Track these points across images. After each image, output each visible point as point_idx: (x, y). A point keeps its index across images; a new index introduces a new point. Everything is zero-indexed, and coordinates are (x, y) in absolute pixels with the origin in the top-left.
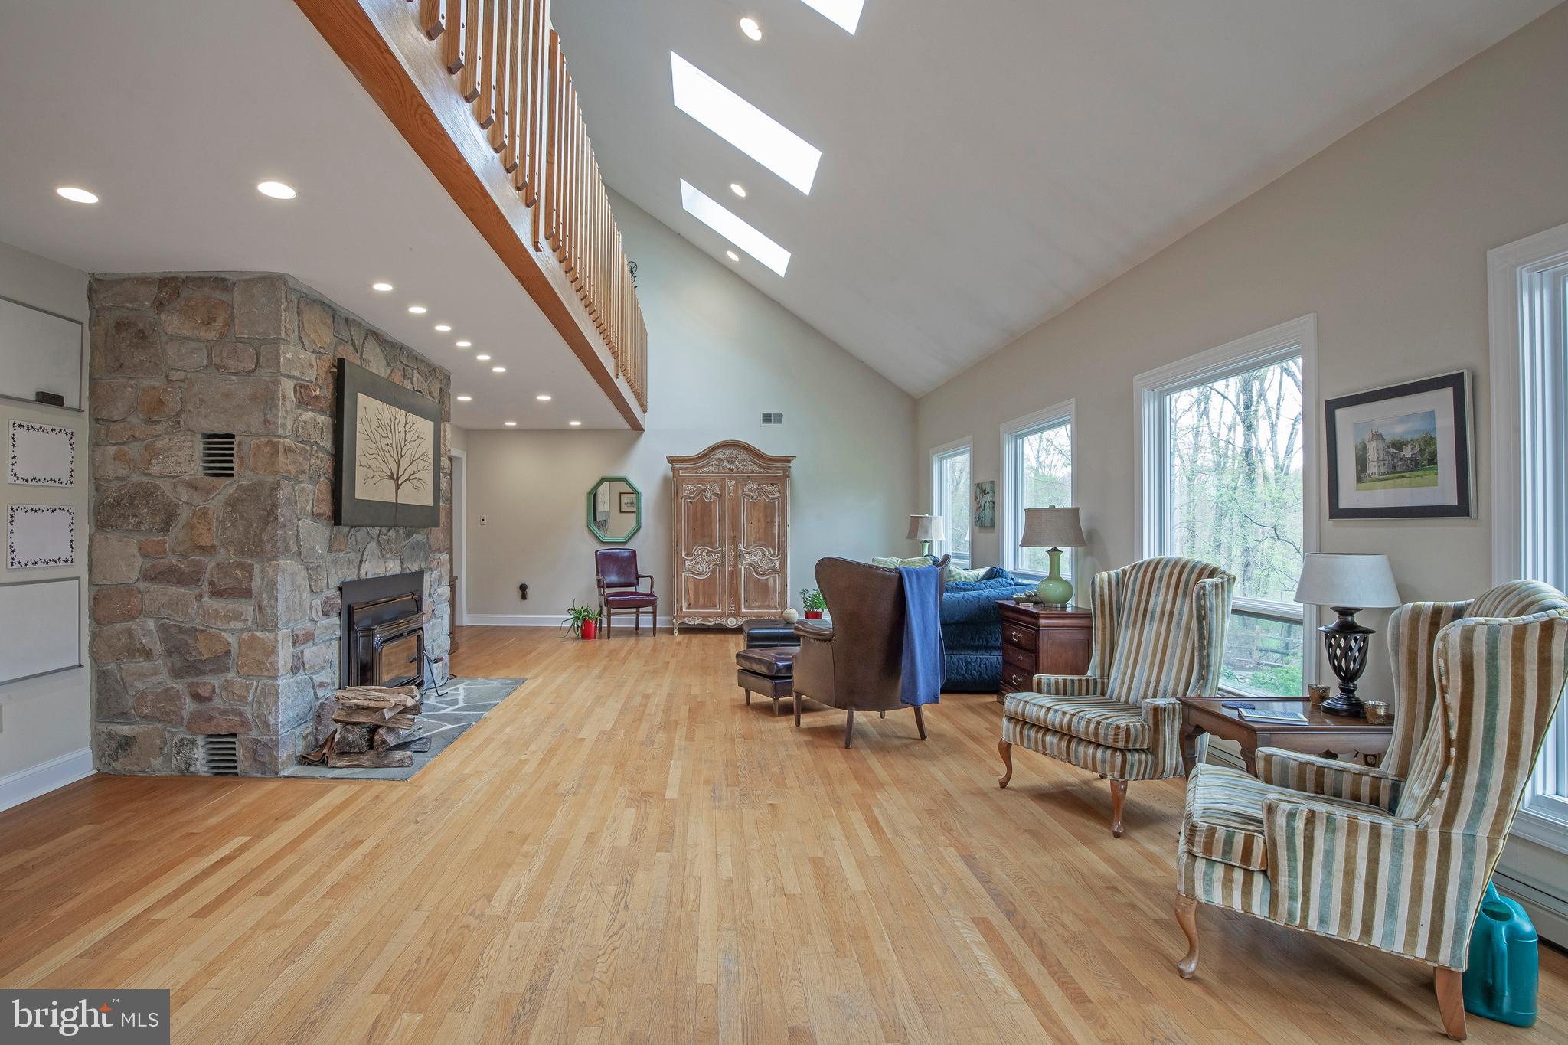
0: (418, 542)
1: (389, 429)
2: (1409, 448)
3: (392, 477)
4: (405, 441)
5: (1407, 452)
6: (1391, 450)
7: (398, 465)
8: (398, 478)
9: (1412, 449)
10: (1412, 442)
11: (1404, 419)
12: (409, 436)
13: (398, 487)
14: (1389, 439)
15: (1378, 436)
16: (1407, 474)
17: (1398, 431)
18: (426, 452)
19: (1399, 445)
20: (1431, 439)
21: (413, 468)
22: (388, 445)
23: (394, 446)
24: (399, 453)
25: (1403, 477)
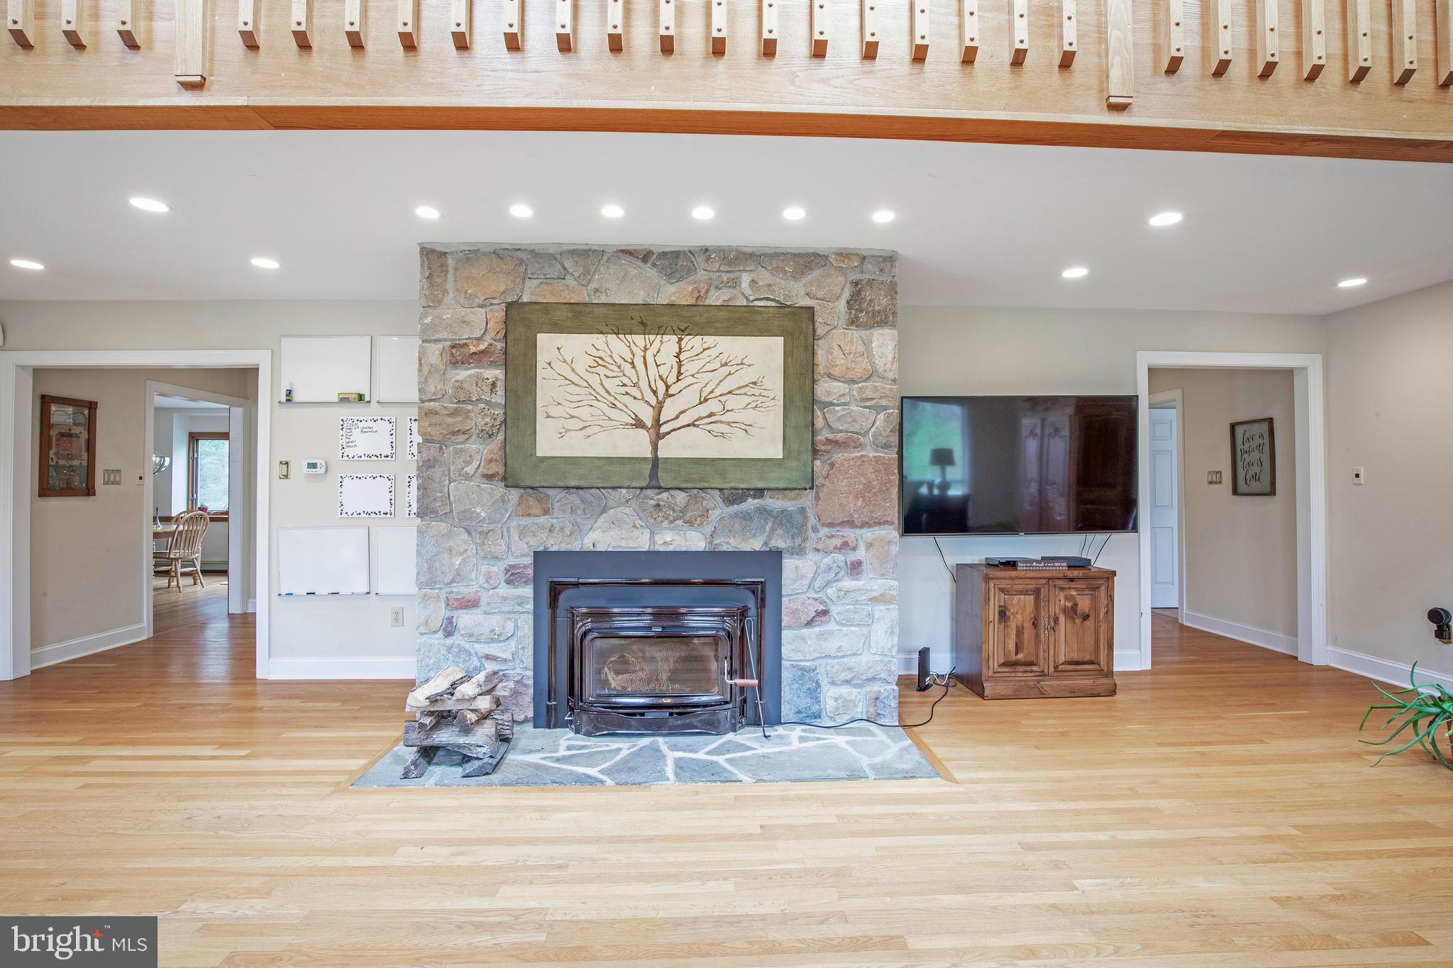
0: (762, 511)
1: (627, 368)
3: (639, 424)
4: (679, 373)
7: (659, 408)
8: (657, 423)
12: (688, 368)
13: (658, 437)
18: (755, 383)
21: (713, 406)
22: (624, 385)
23: (644, 384)
24: (661, 395)
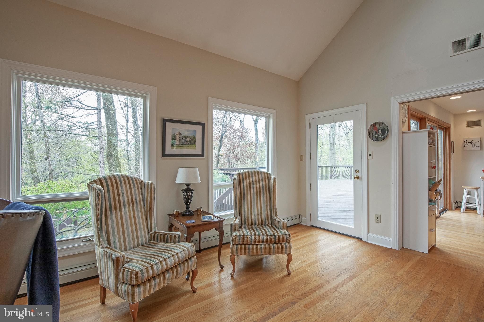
2: (189, 138)
5: (188, 139)
6: (184, 138)
9: (190, 139)
10: (190, 137)
11: (188, 131)
14: (183, 135)
15: (180, 134)
16: (188, 145)
17: (186, 134)
19: (186, 137)
20: (195, 137)
25: (187, 146)
